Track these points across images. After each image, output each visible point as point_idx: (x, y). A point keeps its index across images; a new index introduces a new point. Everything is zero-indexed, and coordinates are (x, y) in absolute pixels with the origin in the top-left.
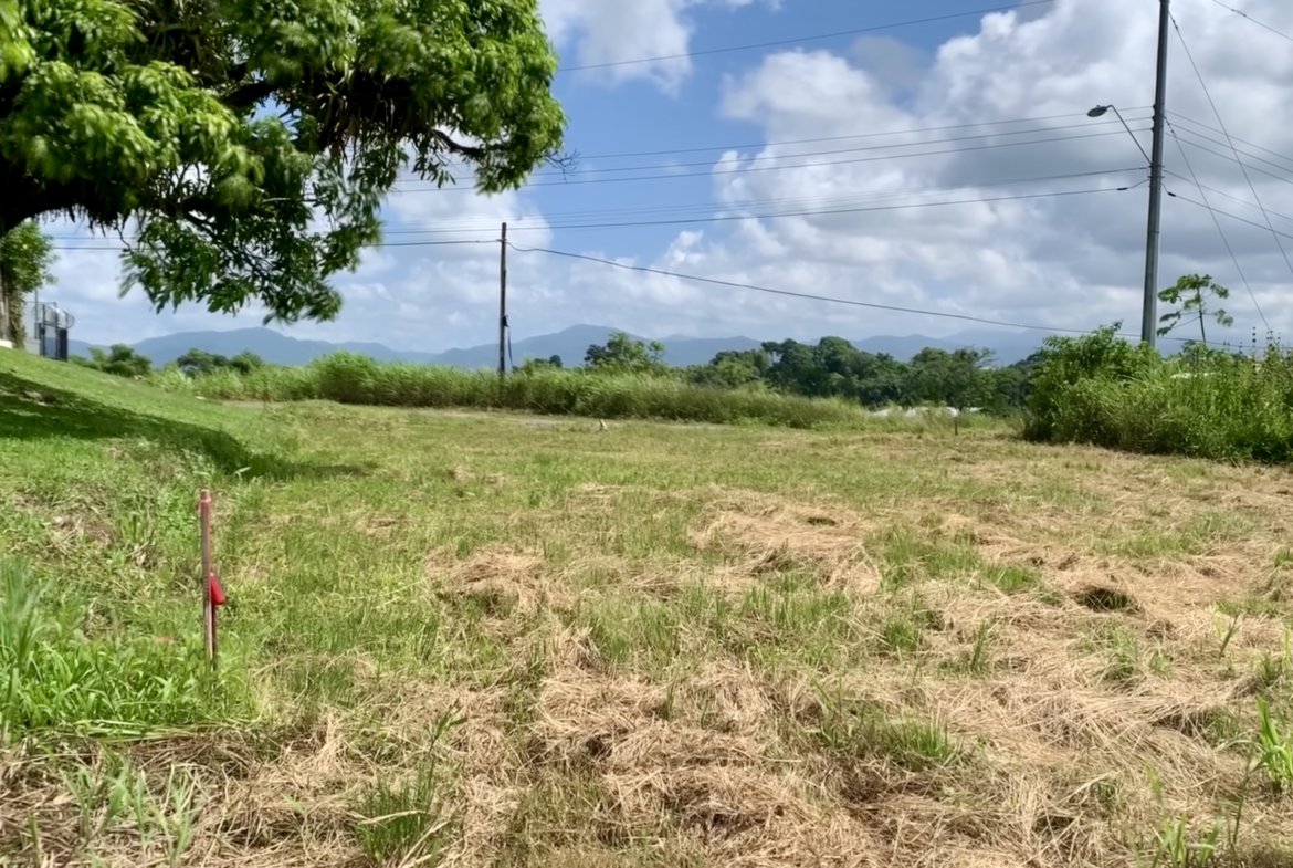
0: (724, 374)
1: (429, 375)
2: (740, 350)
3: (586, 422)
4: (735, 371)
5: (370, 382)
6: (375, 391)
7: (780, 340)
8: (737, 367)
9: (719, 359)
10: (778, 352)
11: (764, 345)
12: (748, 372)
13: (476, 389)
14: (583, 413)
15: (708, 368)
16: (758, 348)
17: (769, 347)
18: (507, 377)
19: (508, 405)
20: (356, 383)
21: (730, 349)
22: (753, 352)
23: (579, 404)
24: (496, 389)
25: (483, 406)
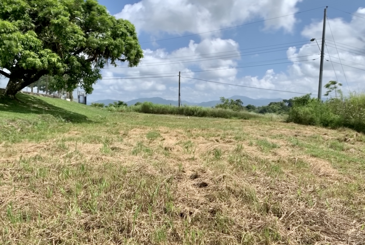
0: (272, 108)
1: (163, 107)
2: (277, 102)
3: (197, 118)
4: (274, 108)
5: (151, 108)
6: (152, 110)
7: (288, 99)
8: (275, 106)
9: (271, 104)
10: (288, 102)
11: (284, 100)
12: (278, 108)
13: (173, 110)
14: (196, 116)
15: (267, 107)
16: (282, 101)
17: (285, 101)
18: (180, 107)
19: (179, 114)
20: (149, 109)
21: (274, 102)
22: (280, 103)
23: (195, 113)
24: (178, 111)
25: (174, 114)
